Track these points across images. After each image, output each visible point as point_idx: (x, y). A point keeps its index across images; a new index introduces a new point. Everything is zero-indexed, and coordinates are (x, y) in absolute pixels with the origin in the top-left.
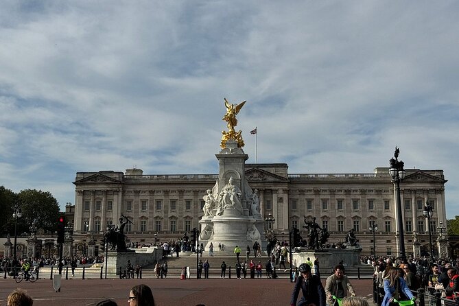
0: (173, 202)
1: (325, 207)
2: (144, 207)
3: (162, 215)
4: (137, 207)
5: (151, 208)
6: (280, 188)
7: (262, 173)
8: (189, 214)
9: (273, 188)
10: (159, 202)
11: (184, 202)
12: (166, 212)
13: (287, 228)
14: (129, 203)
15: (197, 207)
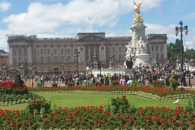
0: (55, 50)
1: (120, 51)
2: (42, 53)
3: (50, 56)
4: (38, 53)
5: (45, 53)
6: (102, 43)
7: (94, 37)
8: (63, 56)
9: (99, 43)
10: (49, 51)
11: (60, 50)
12: (52, 55)
13: (106, 60)
14: (35, 51)
15: (66, 52)
